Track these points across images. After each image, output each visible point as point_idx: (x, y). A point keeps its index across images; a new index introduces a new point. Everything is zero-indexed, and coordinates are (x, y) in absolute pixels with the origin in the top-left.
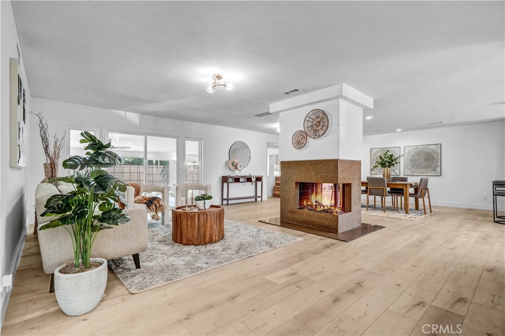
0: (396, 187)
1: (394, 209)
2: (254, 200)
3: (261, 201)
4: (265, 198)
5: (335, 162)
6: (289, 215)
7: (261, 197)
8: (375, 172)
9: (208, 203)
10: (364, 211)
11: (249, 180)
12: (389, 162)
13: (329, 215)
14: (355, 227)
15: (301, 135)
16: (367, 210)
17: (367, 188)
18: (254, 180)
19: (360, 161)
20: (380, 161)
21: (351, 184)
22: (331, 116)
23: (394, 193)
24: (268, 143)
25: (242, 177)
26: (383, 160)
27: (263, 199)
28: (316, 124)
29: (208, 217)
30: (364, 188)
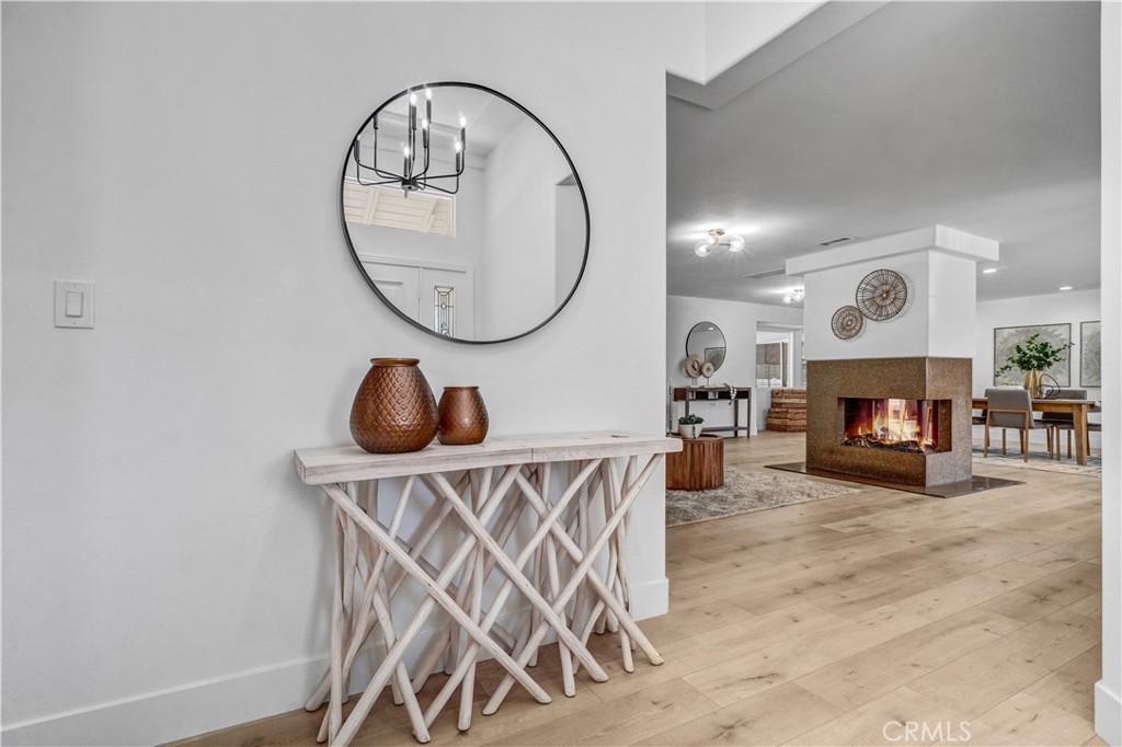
0: (1054, 410)
1: (1051, 456)
2: (731, 434)
3: (748, 436)
4: (754, 432)
5: (920, 362)
6: (825, 455)
7: (748, 429)
8: (1006, 381)
9: (699, 428)
10: (977, 459)
11: (724, 394)
12: (1039, 359)
13: (906, 456)
14: (959, 479)
15: (850, 315)
16: (985, 456)
17: (985, 413)
18: (733, 396)
19: (971, 360)
20: (1016, 356)
21: (950, 401)
22: (911, 281)
23: (1050, 422)
24: (758, 322)
25: (711, 389)
26: (1025, 354)
27: (751, 434)
28: (881, 295)
29: (706, 449)
30: (978, 413)
